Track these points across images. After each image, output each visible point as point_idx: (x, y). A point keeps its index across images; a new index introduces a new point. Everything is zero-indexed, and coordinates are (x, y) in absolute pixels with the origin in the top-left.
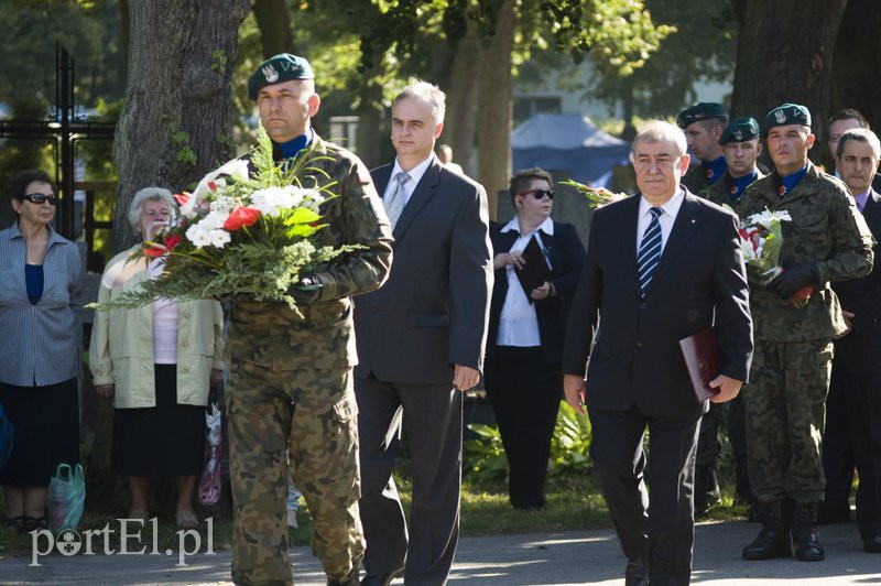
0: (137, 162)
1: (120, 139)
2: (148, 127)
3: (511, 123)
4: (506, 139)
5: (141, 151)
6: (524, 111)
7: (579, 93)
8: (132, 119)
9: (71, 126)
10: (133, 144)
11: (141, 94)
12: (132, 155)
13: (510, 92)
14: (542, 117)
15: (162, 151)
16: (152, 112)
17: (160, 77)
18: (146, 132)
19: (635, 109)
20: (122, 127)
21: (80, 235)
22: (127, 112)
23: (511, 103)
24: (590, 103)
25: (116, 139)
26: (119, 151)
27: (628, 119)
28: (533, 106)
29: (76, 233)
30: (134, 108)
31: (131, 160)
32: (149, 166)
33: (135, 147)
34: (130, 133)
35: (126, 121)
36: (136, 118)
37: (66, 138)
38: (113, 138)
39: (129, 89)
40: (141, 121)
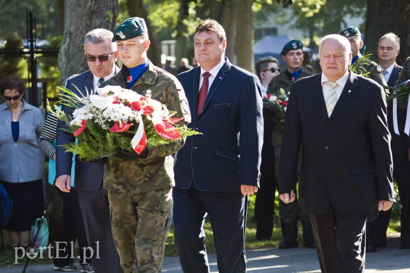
0: (70, 68)
1: (61, 56)
2: (75, 50)
3: (253, 41)
4: (250, 49)
5: (72, 62)
6: (259, 35)
7: (287, 26)
8: (67, 46)
9: (35, 50)
10: (68, 59)
11: (71, 34)
12: (67, 64)
13: (252, 26)
14: (268, 38)
15: (82, 62)
16: (77, 42)
17: (80, 25)
18: (74, 52)
19: (315, 33)
20: (62, 51)
21: (41, 104)
22: (64, 43)
23: (253, 32)
24: (293, 30)
25: (59, 56)
26: (61, 62)
27: (311, 37)
28: (263, 32)
29: (39, 103)
30: (68, 41)
31: (67, 67)
32: (76, 70)
33: (69, 61)
34: (66, 53)
35: (64, 48)
36: (69, 46)
37: (32, 56)
38: (58, 56)
39: (65, 31)
40: (71, 47)
